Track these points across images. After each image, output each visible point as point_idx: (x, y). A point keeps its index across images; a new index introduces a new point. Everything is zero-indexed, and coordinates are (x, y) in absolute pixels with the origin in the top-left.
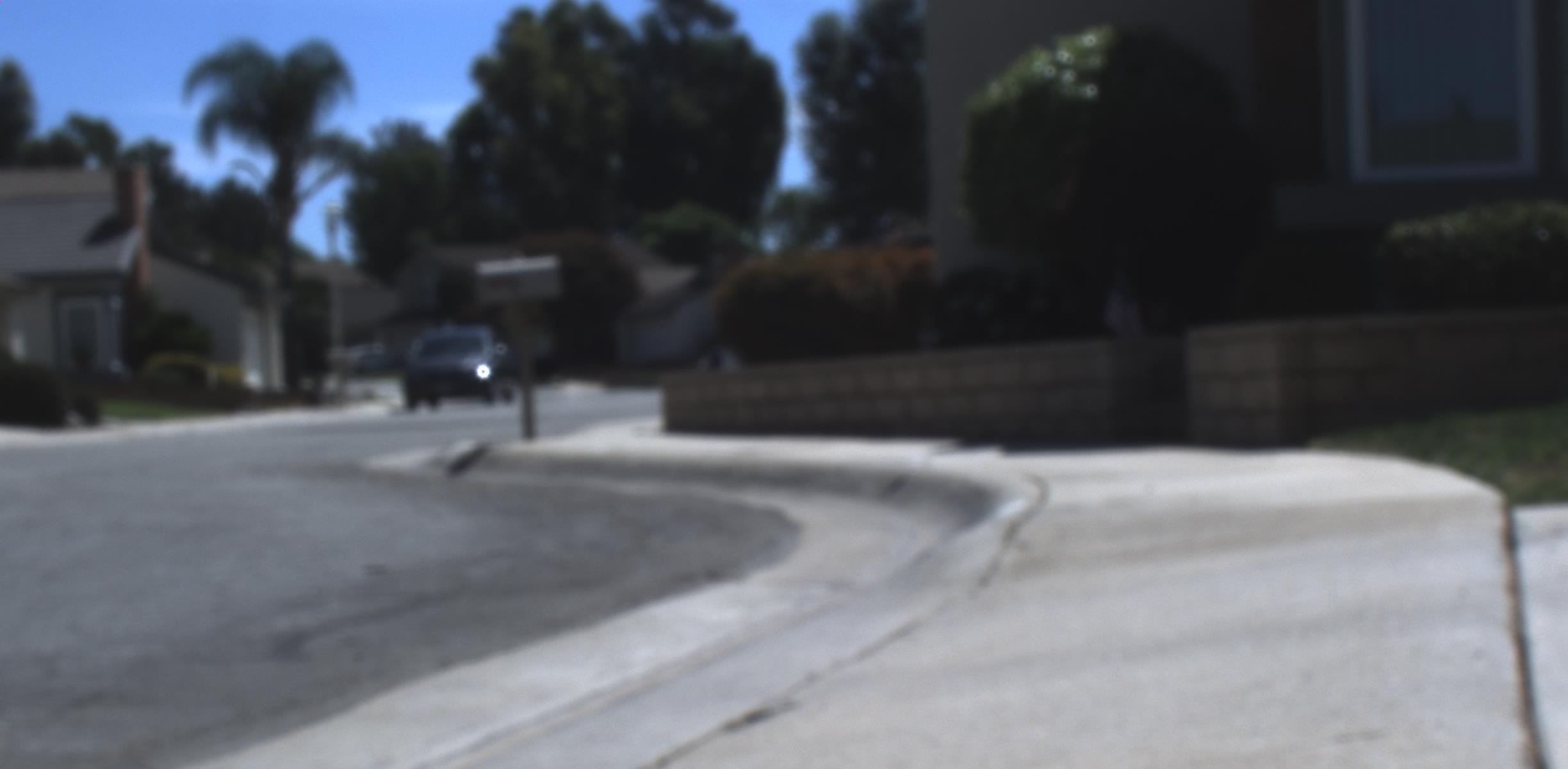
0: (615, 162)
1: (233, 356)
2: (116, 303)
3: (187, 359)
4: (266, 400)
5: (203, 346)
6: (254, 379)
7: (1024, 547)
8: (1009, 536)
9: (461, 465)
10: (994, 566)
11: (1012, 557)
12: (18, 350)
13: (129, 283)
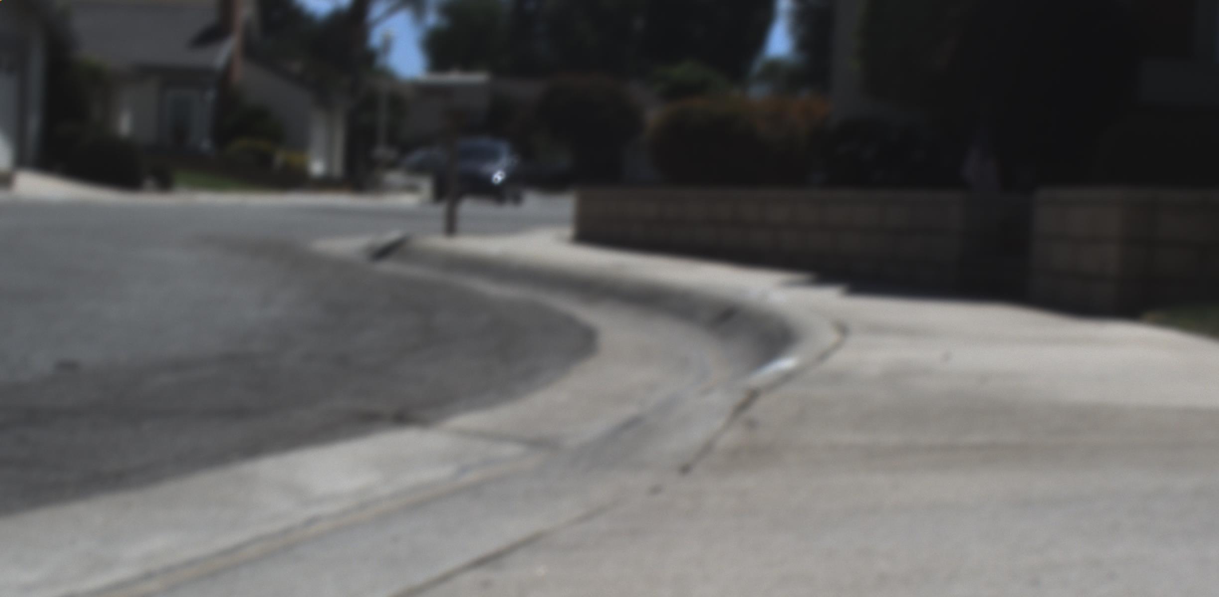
0: (639, 24)
1: (301, 145)
2: (211, 95)
3: (263, 145)
4: (325, 184)
6: (317, 167)
7: (752, 424)
8: (743, 406)
9: (384, 253)
10: (707, 448)
11: (732, 438)
12: (125, 125)
13: (223, 79)
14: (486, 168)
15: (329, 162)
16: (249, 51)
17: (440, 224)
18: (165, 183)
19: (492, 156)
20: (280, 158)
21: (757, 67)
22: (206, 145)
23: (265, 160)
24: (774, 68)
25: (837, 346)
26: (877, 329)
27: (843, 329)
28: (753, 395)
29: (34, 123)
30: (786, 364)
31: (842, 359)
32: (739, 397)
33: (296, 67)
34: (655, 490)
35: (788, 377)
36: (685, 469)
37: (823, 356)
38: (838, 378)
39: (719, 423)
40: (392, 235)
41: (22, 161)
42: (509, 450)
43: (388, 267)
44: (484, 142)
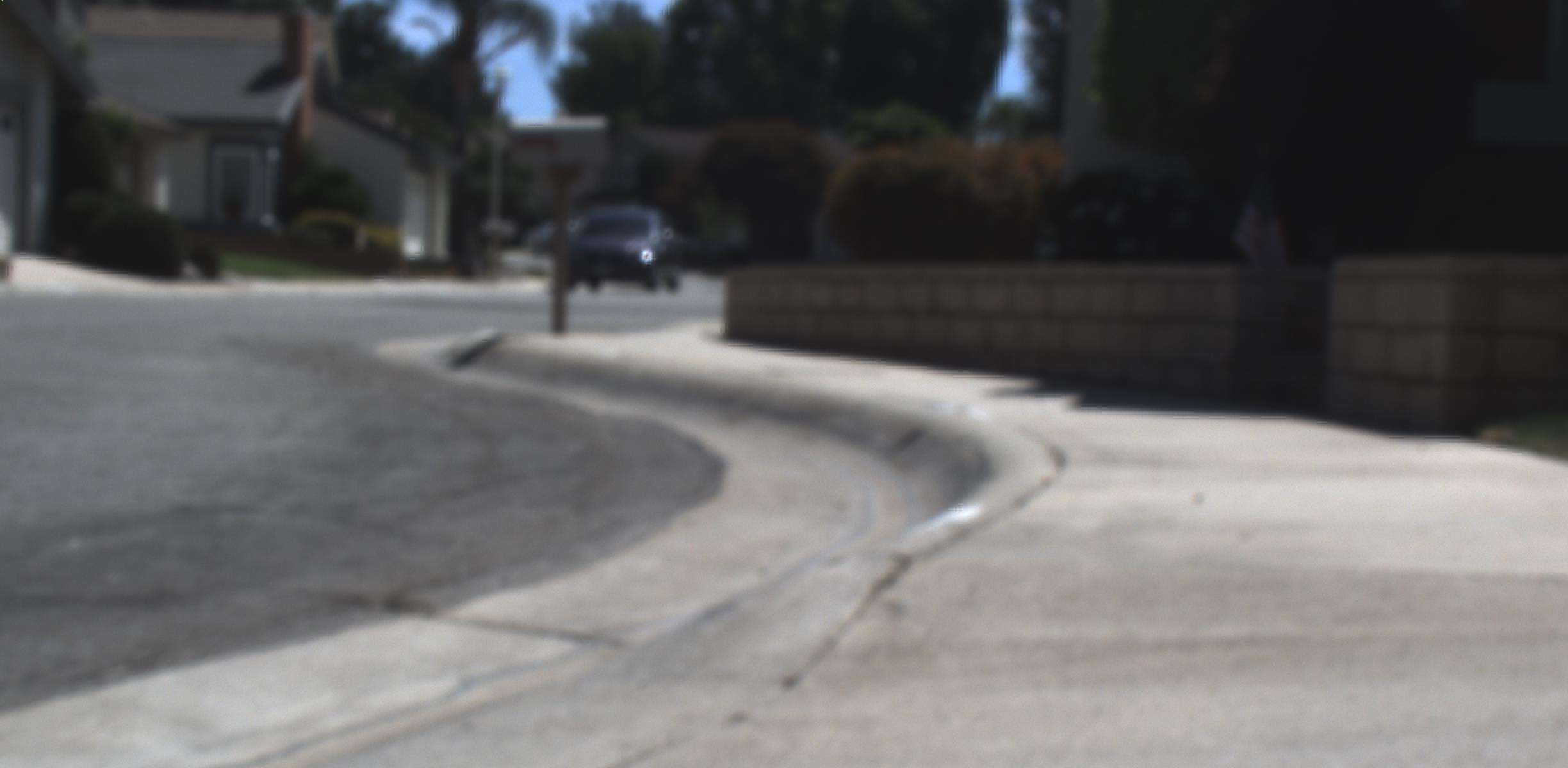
0: (832, 56)
1: (392, 218)
2: (273, 155)
3: (342, 218)
4: (424, 268)
5: (360, 208)
6: (413, 247)
7: (896, 610)
8: (888, 581)
9: (466, 358)
10: (829, 646)
11: (861, 633)
12: (161, 196)
13: (289, 135)
14: (631, 245)
15: (429, 240)
16: (324, 97)
17: (546, 318)
18: (210, 271)
19: (639, 228)
20: (363, 235)
21: (985, 110)
22: (268, 220)
23: (345, 237)
24: (1007, 111)
25: (1046, 484)
26: (1108, 458)
27: (1060, 459)
28: (904, 563)
29: (38, 193)
30: (965, 513)
31: (1045, 505)
32: (883, 568)
33: (387, 119)
34: (738, 718)
35: (963, 533)
36: (790, 682)
37: (1021, 502)
38: (1033, 534)
39: (847, 610)
40: (484, 334)
41: (22, 245)
42: (549, 649)
43: (470, 377)
44: (632, 211)
